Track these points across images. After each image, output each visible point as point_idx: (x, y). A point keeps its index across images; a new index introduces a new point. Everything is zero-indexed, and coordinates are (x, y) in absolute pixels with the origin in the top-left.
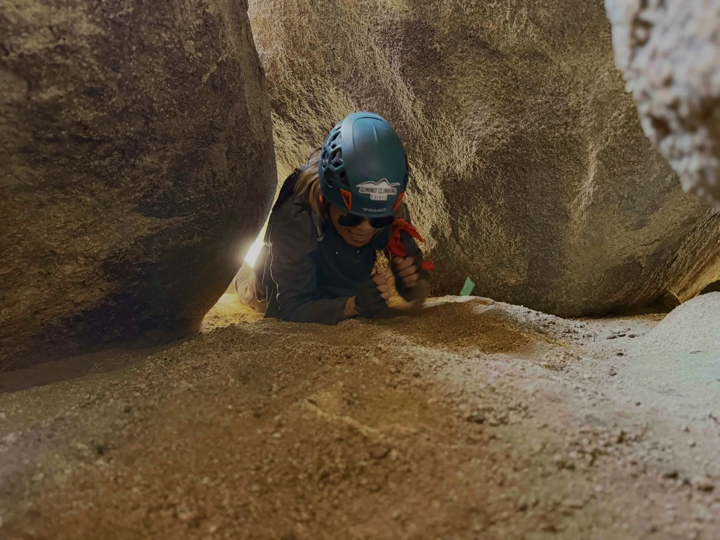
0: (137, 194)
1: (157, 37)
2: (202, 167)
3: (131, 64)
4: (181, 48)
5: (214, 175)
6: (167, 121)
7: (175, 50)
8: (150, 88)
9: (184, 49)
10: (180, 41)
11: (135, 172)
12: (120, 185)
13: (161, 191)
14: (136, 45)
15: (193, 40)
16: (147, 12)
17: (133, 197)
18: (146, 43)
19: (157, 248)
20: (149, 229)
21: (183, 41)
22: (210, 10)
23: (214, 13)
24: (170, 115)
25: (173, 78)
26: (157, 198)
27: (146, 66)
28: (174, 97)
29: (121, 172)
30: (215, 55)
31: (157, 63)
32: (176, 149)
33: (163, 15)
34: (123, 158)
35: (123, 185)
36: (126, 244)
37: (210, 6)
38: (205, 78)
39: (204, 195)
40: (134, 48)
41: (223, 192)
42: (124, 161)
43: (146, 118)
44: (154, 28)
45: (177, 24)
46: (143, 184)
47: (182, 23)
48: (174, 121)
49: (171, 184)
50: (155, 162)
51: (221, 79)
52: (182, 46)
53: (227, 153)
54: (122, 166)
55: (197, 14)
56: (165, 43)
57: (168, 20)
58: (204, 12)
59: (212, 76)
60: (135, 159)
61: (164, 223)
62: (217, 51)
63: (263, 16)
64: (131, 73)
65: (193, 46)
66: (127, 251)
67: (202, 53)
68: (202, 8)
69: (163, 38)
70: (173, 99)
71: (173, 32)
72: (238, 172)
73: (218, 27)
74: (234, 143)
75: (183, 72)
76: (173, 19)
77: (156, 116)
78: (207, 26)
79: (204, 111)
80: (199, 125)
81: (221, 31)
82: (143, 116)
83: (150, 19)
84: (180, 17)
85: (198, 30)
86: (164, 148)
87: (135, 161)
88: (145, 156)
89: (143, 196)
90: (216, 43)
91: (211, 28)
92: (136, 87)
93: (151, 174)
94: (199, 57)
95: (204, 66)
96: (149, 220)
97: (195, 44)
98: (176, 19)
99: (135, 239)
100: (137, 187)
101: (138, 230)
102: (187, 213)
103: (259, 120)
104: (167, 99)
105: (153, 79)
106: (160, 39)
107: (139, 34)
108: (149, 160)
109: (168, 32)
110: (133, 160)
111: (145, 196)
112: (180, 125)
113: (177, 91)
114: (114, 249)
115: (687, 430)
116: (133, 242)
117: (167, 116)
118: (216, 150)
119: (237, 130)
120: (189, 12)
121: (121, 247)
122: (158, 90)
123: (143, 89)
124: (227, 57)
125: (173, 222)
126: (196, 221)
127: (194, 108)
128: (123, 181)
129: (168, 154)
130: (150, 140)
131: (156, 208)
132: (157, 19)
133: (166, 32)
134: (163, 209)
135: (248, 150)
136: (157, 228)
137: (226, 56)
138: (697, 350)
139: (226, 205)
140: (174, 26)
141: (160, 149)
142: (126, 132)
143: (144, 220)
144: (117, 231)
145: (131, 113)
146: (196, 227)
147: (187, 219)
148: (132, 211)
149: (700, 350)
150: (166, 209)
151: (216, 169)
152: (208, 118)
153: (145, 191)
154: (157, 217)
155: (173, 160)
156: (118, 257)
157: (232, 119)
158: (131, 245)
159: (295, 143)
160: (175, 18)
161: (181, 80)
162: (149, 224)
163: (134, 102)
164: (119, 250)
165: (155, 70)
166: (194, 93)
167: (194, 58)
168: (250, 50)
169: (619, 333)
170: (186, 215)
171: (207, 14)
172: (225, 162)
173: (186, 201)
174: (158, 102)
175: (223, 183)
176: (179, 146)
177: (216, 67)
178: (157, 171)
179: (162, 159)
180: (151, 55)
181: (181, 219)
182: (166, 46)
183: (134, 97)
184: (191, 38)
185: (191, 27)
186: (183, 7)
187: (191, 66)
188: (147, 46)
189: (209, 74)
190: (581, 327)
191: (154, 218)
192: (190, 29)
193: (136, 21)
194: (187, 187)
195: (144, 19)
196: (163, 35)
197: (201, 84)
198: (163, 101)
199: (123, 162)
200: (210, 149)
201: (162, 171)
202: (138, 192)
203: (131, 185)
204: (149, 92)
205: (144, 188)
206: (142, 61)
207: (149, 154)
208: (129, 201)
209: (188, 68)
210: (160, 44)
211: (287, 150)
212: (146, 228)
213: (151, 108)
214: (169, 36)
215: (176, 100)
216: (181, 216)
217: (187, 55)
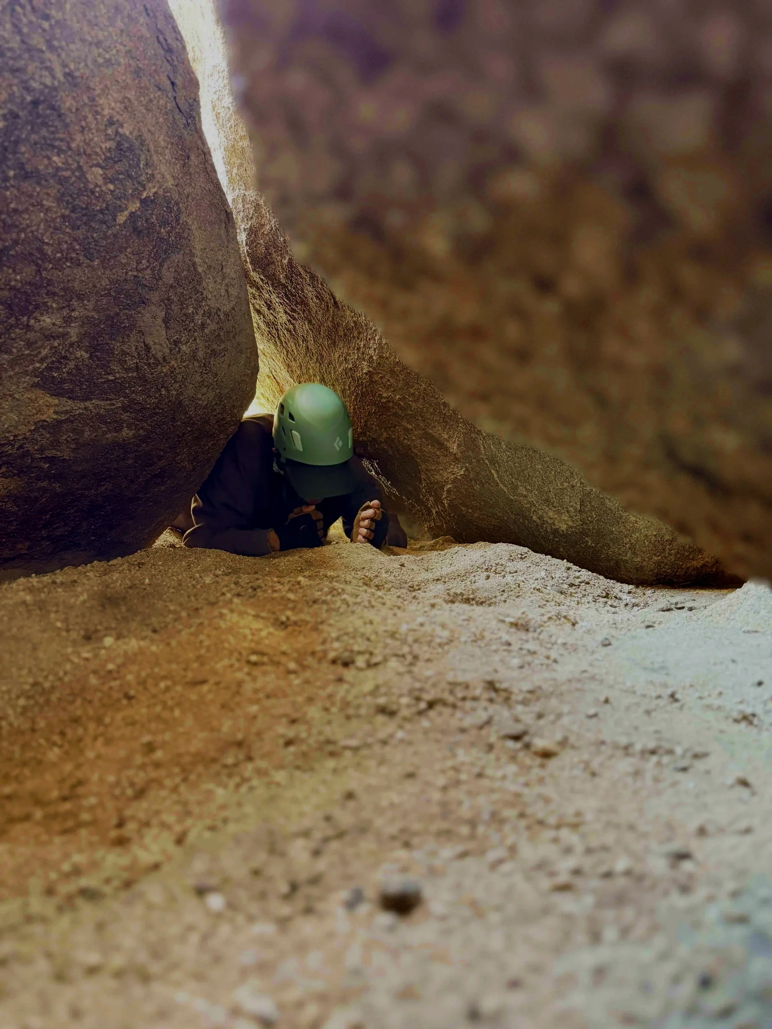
0: (38, 365)
1: (46, 161)
2: (128, 336)
3: (8, 193)
4: (82, 177)
5: (148, 348)
6: (67, 271)
7: (73, 179)
8: (39, 225)
9: (86, 178)
10: (80, 168)
11: (31, 336)
12: (11, 351)
13: (72, 365)
14: (14, 170)
15: (102, 168)
16: (29, 128)
17: (31, 367)
18: (28, 168)
19: (69, 439)
20: (55, 412)
21: (85, 168)
22: (126, 131)
23: (131, 133)
24: (72, 263)
25: (73, 215)
26: (68, 373)
27: (31, 196)
28: (75, 240)
29: (10, 334)
30: (137, 189)
31: (48, 194)
32: (86, 309)
33: (53, 133)
34: (11, 314)
35: (14, 350)
36: (23, 429)
37: (125, 125)
38: (122, 218)
39: (135, 374)
40: (11, 173)
41: (162, 372)
42: (13, 319)
43: (37, 265)
44: (42, 149)
45: (73, 145)
46: (44, 352)
47: (82, 144)
48: (78, 272)
49: (86, 356)
50: (57, 323)
51: (146, 221)
52: (83, 174)
53: (166, 321)
54: (12, 326)
55: (106, 135)
56: (58, 169)
57: (62, 140)
58: (117, 133)
59: (132, 215)
60: (29, 318)
61: (78, 407)
62: (139, 183)
63: (241, 144)
64: (8, 205)
65: (101, 175)
66: (26, 438)
67: (115, 185)
68: (114, 127)
69: (55, 162)
70: (74, 242)
71: (70, 156)
72: (184, 348)
73: (137, 152)
74: (175, 308)
75: (86, 208)
76: (68, 139)
77: (50, 262)
78: (121, 150)
79: (124, 261)
80: (118, 280)
81: (143, 157)
82: (33, 261)
83: (34, 137)
84: (79, 137)
85: (109, 155)
86: (68, 306)
87: (28, 321)
88: (42, 314)
89: (46, 368)
90: (137, 173)
91: (128, 154)
92: (17, 223)
93: (55, 340)
94: (110, 190)
95: (118, 202)
96: (56, 401)
97: (105, 174)
98: (73, 140)
99: (35, 423)
100: (36, 356)
101: (39, 411)
102: (112, 396)
103: (219, 281)
104: (66, 242)
105: (42, 215)
106: (50, 164)
107: (18, 155)
108: (48, 320)
109: (62, 156)
110: (25, 318)
111: (49, 369)
112: (88, 278)
113: (79, 231)
114: (7, 435)
115: (607, 701)
116: (33, 428)
117: (68, 264)
118: (148, 315)
119: (180, 290)
120: (94, 131)
121: (17, 432)
122: (51, 230)
123: (28, 226)
124: (156, 193)
125: (91, 407)
126: (125, 409)
127: (108, 257)
128: (16, 345)
129: (75, 314)
130: (47, 294)
131: (66, 386)
132: (44, 138)
133: (58, 155)
134: (77, 389)
135: (199, 320)
136: (66, 412)
137: (154, 190)
138: (754, 629)
139: (168, 390)
140: (70, 148)
141: (64, 308)
142: (10, 280)
143: (50, 400)
144: (12, 411)
145: (12, 256)
146: (125, 416)
147: (113, 405)
148: (32, 386)
149: (758, 629)
150: (81, 389)
151: (149, 341)
152: (131, 270)
153: (49, 360)
154: (70, 398)
155: (83, 323)
156: (13, 446)
157: (168, 276)
158: (30, 431)
159: (289, 318)
160: (71, 138)
161: (85, 219)
162: (55, 405)
163: (16, 242)
164: (15, 436)
165: (45, 202)
166: (106, 237)
167: (102, 191)
168: (210, 186)
169: (676, 603)
170: (111, 400)
171: (121, 135)
172: (164, 333)
173: (109, 381)
174: (52, 245)
175: (161, 360)
176: (90, 306)
177: (138, 205)
178: (64, 335)
179: (68, 321)
180: (39, 184)
181: (102, 403)
182: (60, 173)
183: (14, 236)
184: (98, 165)
185: (98, 150)
186: (83, 124)
187: (98, 201)
188: (32, 172)
189: (126, 213)
190: (629, 592)
191: (65, 399)
192: (97, 154)
193: (12, 139)
194: (109, 362)
195: (24, 136)
196: (55, 159)
197: (115, 226)
198: (59, 244)
199: (12, 321)
200: (139, 313)
201: (71, 337)
202: (38, 362)
203: (27, 352)
204: (37, 230)
205: (46, 357)
206: (25, 190)
207: (48, 313)
208: (26, 373)
209: (94, 204)
210: (50, 170)
211: (279, 327)
212: (51, 411)
213: (40, 250)
214: (64, 160)
215: (80, 244)
216: (103, 400)
217: (91, 186)
